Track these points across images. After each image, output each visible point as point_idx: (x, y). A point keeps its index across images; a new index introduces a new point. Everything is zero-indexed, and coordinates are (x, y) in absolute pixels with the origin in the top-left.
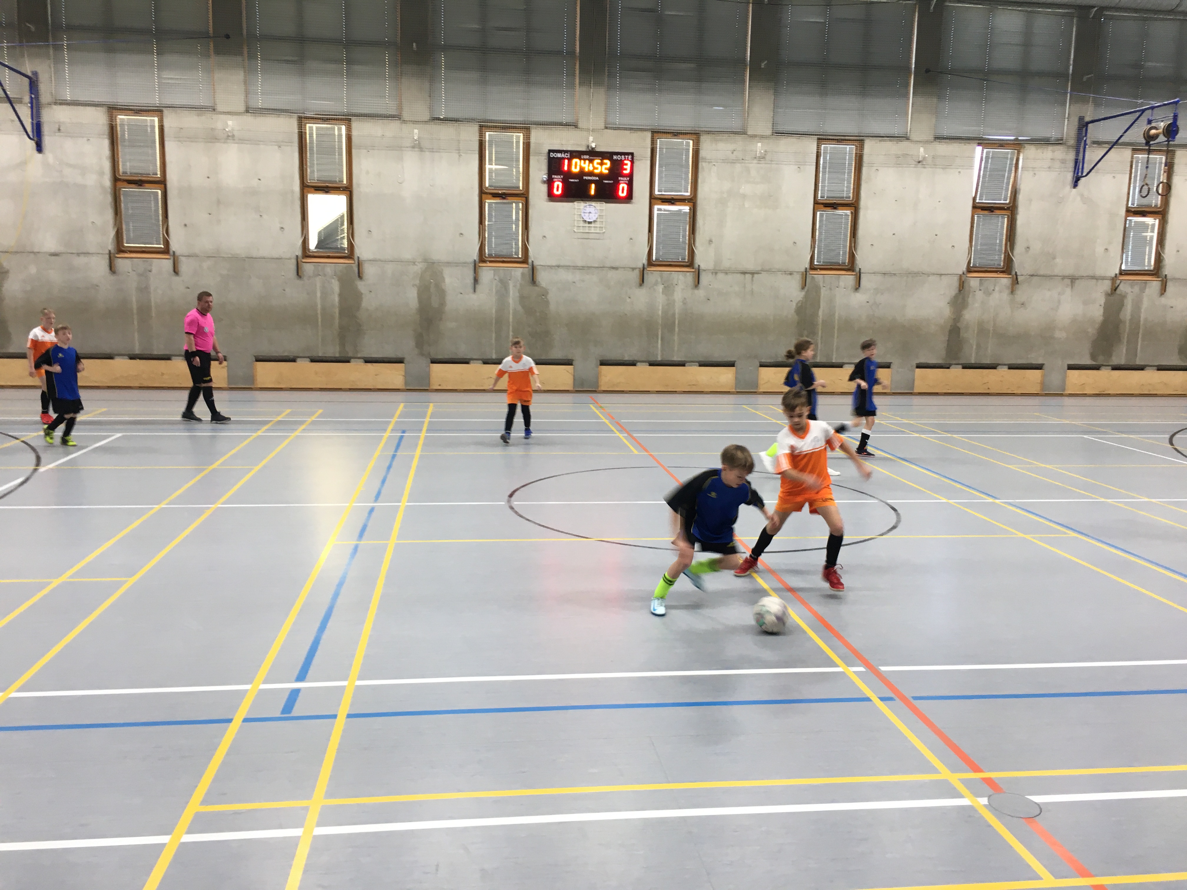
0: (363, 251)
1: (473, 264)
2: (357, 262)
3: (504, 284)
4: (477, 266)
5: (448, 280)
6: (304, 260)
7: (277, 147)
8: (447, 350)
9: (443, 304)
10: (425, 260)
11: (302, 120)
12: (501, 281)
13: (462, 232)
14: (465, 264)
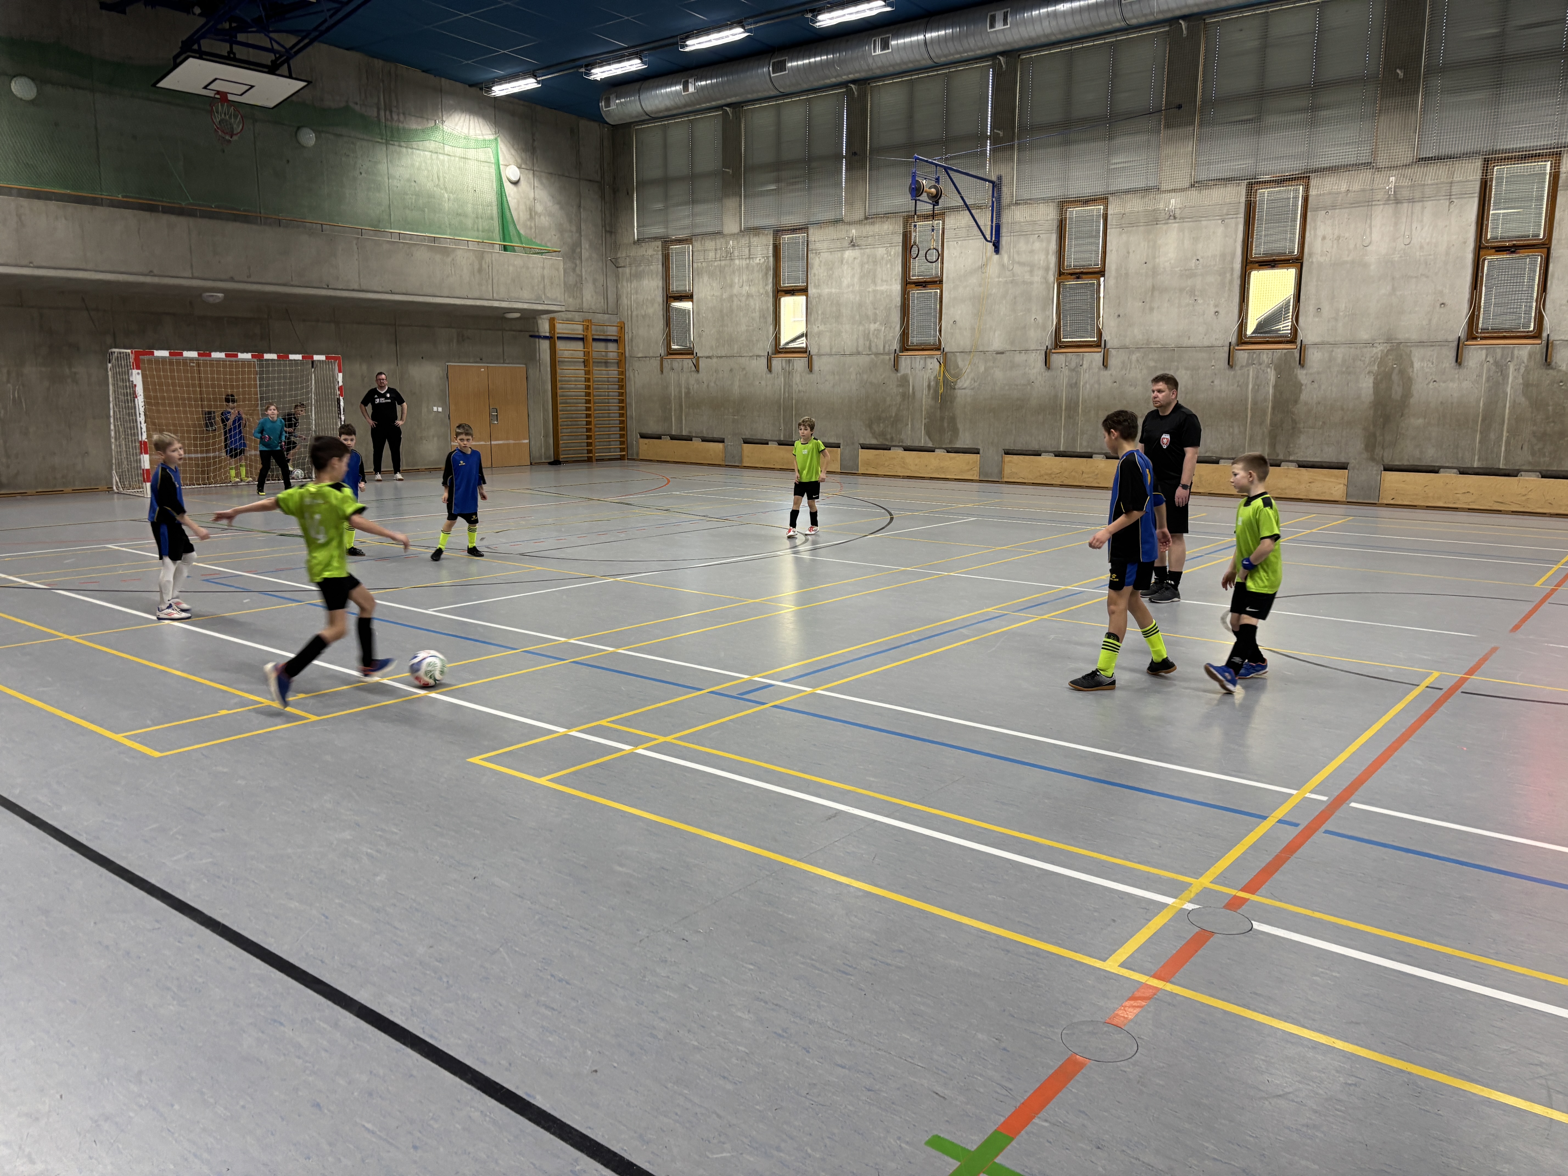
0: (1309, 333)
1: (1456, 343)
2: (1299, 348)
3: (1501, 368)
4: (1461, 345)
5: (1417, 365)
6: (1237, 348)
7: (1220, 221)
8: (1408, 453)
9: (1407, 394)
10: (1389, 340)
11: (1253, 185)
12: (1496, 363)
13: (1444, 302)
14: (1444, 343)
